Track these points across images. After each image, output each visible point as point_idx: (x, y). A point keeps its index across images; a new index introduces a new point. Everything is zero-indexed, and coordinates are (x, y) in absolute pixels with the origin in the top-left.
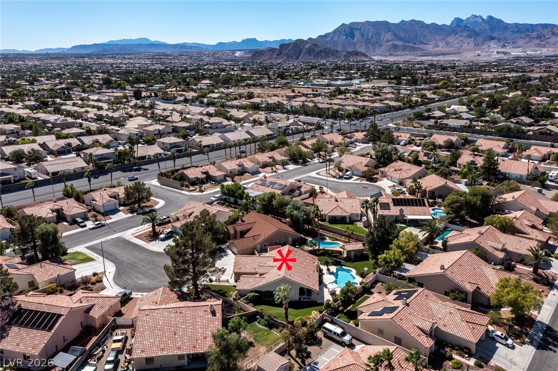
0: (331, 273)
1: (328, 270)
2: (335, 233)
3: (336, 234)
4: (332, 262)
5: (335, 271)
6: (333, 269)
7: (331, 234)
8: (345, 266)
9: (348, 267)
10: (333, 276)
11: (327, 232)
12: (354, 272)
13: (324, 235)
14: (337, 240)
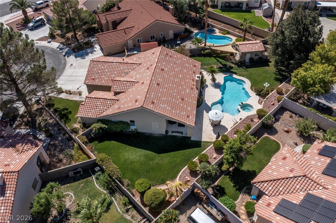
0: (217, 86)
1: (214, 80)
2: (228, 24)
3: (229, 26)
4: (220, 68)
5: (222, 82)
6: (220, 78)
7: (222, 26)
8: (236, 73)
9: (240, 75)
10: (219, 90)
11: (217, 22)
12: (248, 84)
13: (213, 26)
14: (229, 33)
